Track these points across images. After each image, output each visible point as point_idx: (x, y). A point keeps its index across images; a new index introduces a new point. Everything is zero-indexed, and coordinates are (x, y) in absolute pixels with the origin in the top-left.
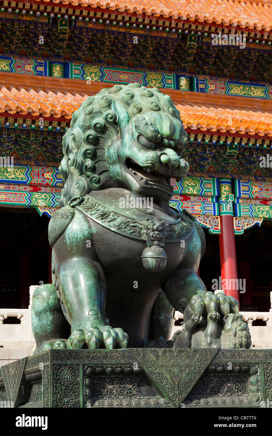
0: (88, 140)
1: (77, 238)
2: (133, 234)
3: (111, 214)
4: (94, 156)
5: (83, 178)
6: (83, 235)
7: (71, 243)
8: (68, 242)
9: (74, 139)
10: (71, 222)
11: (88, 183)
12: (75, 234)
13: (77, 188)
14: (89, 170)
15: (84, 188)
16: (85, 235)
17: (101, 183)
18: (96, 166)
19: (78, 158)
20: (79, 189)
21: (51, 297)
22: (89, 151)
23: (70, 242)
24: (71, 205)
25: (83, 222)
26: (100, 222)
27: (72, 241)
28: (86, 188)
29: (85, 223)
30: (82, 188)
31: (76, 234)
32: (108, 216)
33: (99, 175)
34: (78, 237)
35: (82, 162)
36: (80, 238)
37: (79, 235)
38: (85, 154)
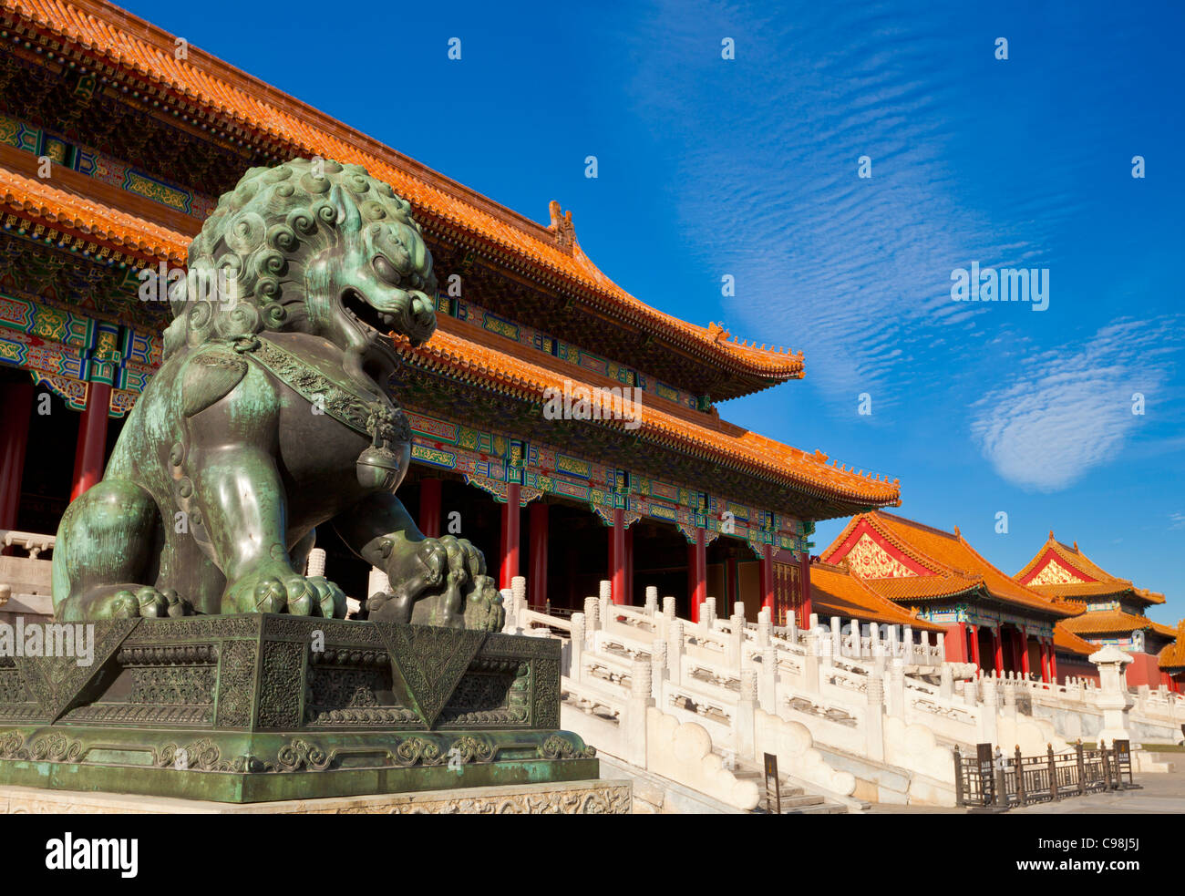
0: (276, 241)
1: (252, 411)
2: (355, 421)
3: (319, 380)
4: (283, 270)
5: (249, 304)
6: (265, 407)
7: (240, 417)
8: (233, 415)
9: (247, 231)
10: (244, 380)
11: (259, 315)
12: (249, 402)
13: (238, 320)
14: (269, 294)
15: (253, 322)
16: (269, 407)
17: (286, 321)
18: (282, 288)
19: (249, 266)
20: (241, 321)
21: (135, 505)
22: (274, 260)
23: (238, 415)
24: (238, 348)
25: (266, 384)
26: (300, 390)
27: (241, 414)
28: (256, 322)
29: (269, 387)
30: (249, 322)
31: (252, 403)
32: (313, 383)
33: (284, 305)
34: (256, 409)
35: (256, 275)
36: (259, 411)
37: (257, 405)
38: (265, 265)
